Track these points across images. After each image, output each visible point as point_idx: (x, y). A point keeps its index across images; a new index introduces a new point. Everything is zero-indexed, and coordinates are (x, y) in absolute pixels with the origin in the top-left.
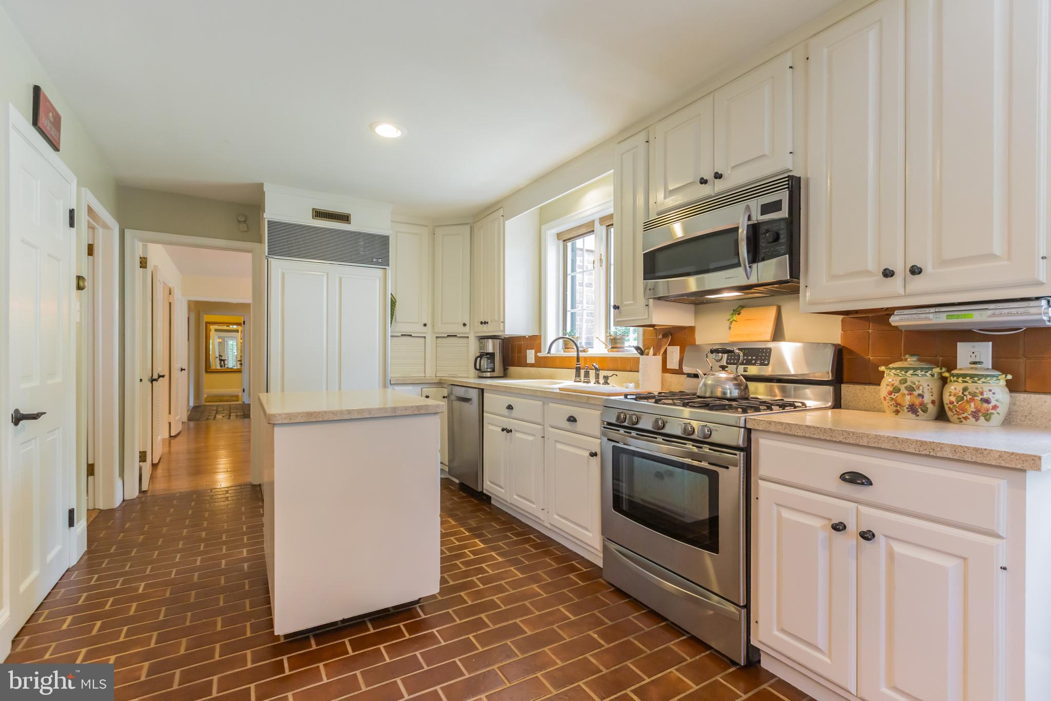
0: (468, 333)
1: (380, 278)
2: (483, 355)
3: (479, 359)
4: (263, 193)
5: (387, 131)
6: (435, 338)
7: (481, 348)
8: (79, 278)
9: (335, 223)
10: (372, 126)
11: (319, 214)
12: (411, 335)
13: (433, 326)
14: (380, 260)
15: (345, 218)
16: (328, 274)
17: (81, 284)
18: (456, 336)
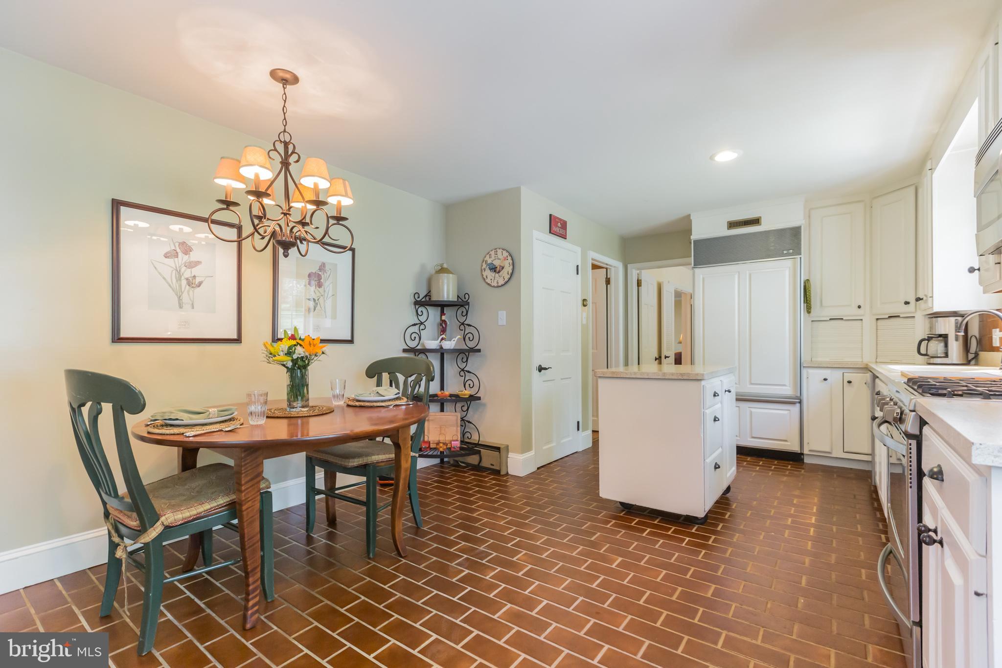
0: (913, 313)
1: (790, 268)
2: (932, 338)
3: (924, 344)
4: (690, 221)
5: (725, 156)
6: (875, 321)
7: (931, 328)
8: (584, 300)
9: (755, 227)
10: (712, 158)
11: (732, 225)
12: (842, 319)
13: (872, 307)
14: (791, 251)
15: (756, 221)
16: (739, 272)
17: (585, 303)
18: (899, 316)
